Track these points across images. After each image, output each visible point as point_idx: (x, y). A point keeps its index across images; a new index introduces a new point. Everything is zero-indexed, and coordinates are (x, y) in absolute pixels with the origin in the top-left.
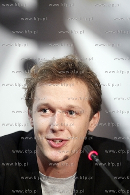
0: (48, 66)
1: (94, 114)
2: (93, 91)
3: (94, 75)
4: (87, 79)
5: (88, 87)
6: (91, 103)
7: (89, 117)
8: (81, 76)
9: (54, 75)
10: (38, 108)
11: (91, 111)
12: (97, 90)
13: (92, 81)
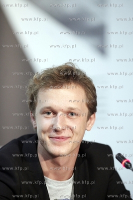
0: (50, 73)
1: (91, 115)
2: (90, 94)
3: (90, 80)
4: (85, 83)
5: (85, 91)
6: (88, 106)
7: (86, 117)
8: (79, 81)
9: (56, 81)
10: (41, 111)
11: (89, 112)
12: (93, 93)
13: (89, 86)
